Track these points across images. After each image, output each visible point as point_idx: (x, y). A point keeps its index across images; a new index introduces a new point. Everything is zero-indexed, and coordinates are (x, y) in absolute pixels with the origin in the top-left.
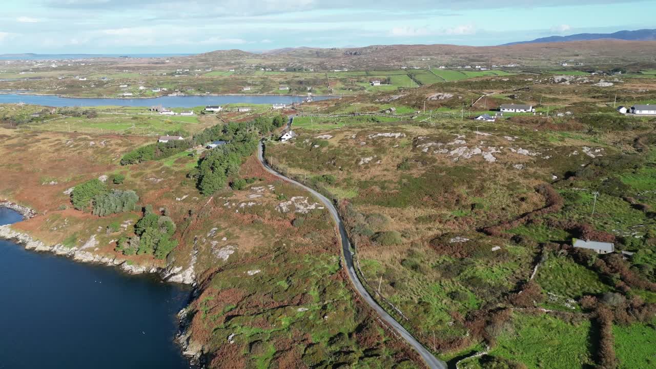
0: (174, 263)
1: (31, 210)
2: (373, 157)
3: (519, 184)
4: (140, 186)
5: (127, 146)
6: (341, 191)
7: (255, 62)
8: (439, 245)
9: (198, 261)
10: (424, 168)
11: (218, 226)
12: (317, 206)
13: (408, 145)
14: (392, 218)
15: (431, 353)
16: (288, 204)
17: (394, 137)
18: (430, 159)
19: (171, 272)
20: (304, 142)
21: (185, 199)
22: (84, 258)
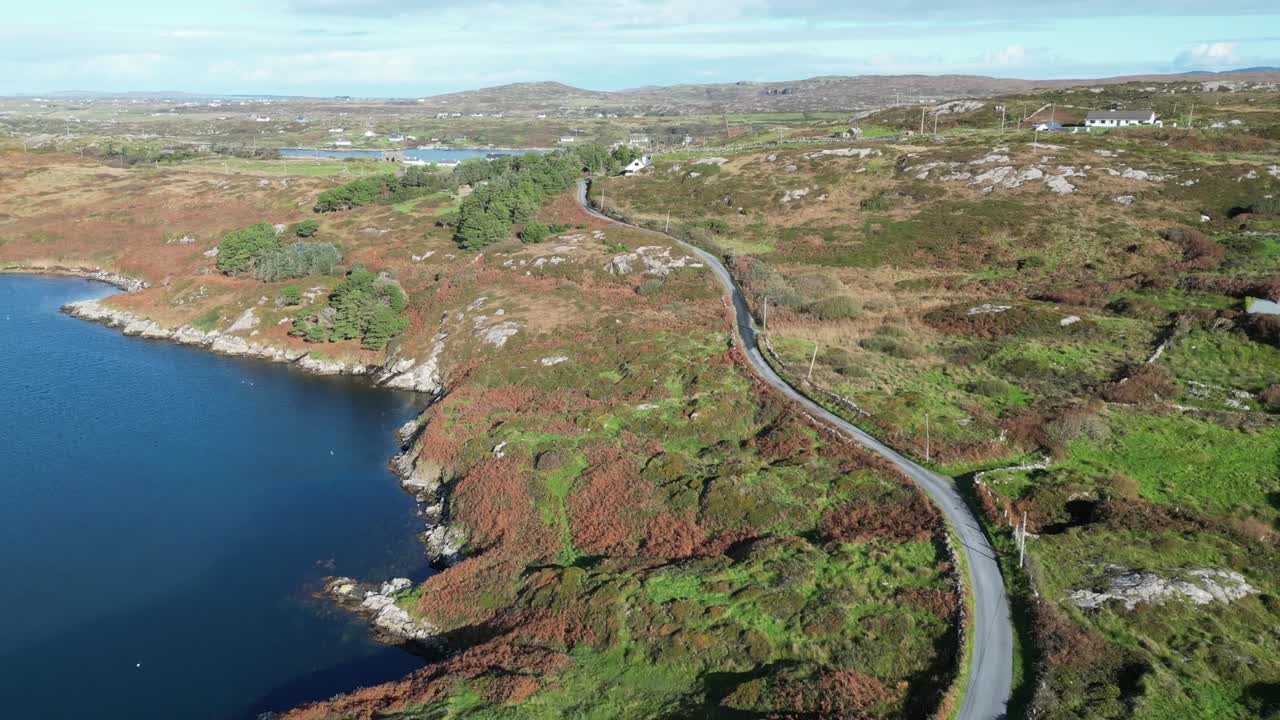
0: (398, 355)
1: (142, 284)
2: (810, 187)
3: (1124, 226)
4: (344, 240)
5: (326, 187)
6: (741, 244)
7: (585, 103)
8: (943, 320)
9: (448, 348)
10: (919, 205)
11: (489, 295)
12: (688, 263)
13: (886, 168)
14: (845, 283)
15: (919, 463)
16: (629, 258)
17: (858, 155)
18: (931, 189)
19: (394, 370)
20: (669, 171)
21: (428, 257)
22: (230, 347)
